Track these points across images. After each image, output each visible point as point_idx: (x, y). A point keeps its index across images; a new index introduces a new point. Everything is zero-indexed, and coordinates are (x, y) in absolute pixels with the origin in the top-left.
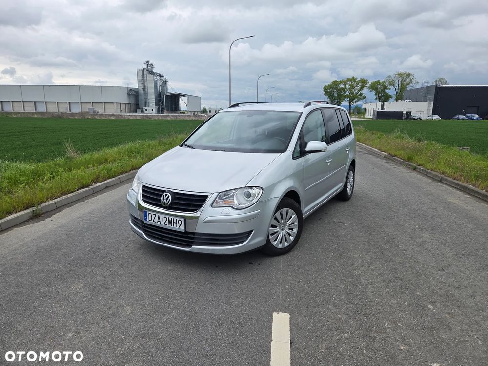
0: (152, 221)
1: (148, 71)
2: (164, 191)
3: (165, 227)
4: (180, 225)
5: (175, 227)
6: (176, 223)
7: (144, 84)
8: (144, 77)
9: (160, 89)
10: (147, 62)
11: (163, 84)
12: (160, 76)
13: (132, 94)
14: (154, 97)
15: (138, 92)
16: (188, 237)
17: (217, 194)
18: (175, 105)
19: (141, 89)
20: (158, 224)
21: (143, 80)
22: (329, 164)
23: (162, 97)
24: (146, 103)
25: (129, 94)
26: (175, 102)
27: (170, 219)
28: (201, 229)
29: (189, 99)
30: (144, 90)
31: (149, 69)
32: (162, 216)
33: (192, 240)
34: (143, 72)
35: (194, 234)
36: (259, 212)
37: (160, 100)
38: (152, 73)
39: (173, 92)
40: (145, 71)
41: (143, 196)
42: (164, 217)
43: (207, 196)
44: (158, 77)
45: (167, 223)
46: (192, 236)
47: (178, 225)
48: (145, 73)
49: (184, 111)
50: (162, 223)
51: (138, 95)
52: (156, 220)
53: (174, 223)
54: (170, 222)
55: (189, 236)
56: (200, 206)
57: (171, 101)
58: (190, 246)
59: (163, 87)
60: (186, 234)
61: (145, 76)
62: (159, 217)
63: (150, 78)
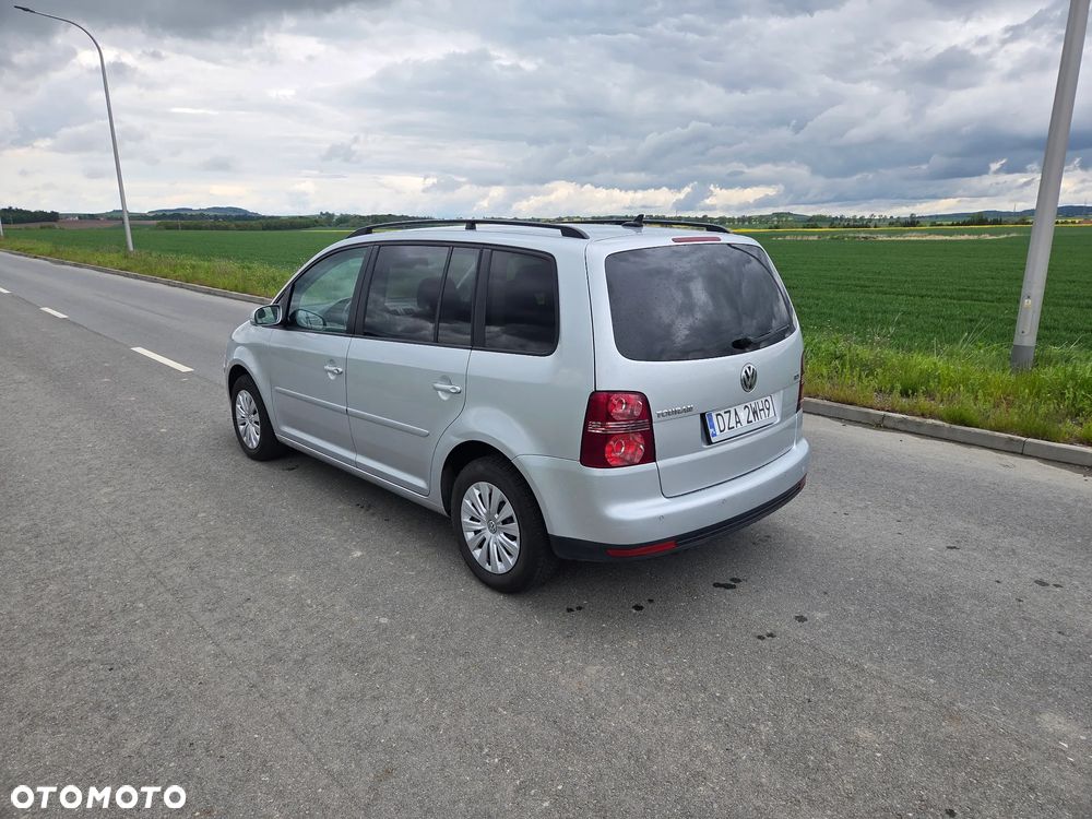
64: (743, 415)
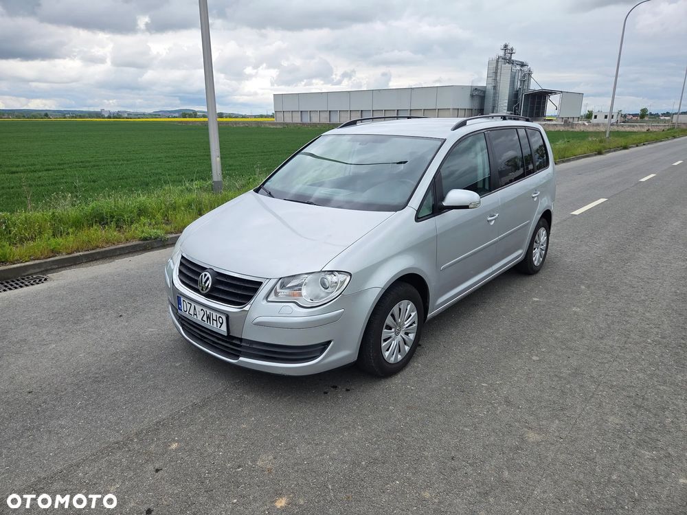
0: (187, 313)
1: (505, 59)
2: (204, 269)
3: (202, 324)
4: (222, 324)
5: (214, 326)
6: (216, 321)
7: (495, 79)
8: (497, 68)
9: (518, 85)
10: (506, 46)
11: (524, 76)
12: (523, 65)
13: (476, 95)
14: (507, 98)
15: (484, 92)
16: (232, 343)
17: (276, 280)
18: (538, 108)
19: (490, 87)
20: (194, 318)
21: (495, 73)
22: (492, 223)
23: (520, 96)
24: (494, 107)
25: (472, 96)
26: (539, 103)
27: (208, 313)
28: (249, 334)
29: (562, 98)
30: (495, 87)
31: (507, 57)
32: (198, 308)
33: (239, 349)
34: (497, 62)
35: (241, 340)
36: (343, 312)
37: (516, 102)
38: (510, 62)
39: (537, 88)
40: (500, 60)
41: (180, 272)
42: (202, 310)
43: (260, 283)
44: (518, 68)
45: (205, 318)
46: (238, 343)
47: (219, 325)
48: (500, 64)
49: (551, 116)
50: (199, 318)
51: (484, 97)
52: (192, 312)
53: (213, 320)
54: (208, 318)
55: (234, 342)
56: (250, 298)
57: (533, 103)
58: (237, 357)
59: (523, 82)
60: (229, 338)
61: (499, 67)
62: (195, 309)
63: (506, 69)
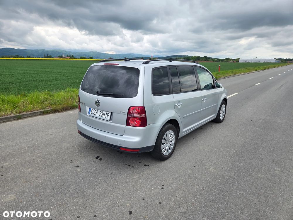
64: (99, 113)
